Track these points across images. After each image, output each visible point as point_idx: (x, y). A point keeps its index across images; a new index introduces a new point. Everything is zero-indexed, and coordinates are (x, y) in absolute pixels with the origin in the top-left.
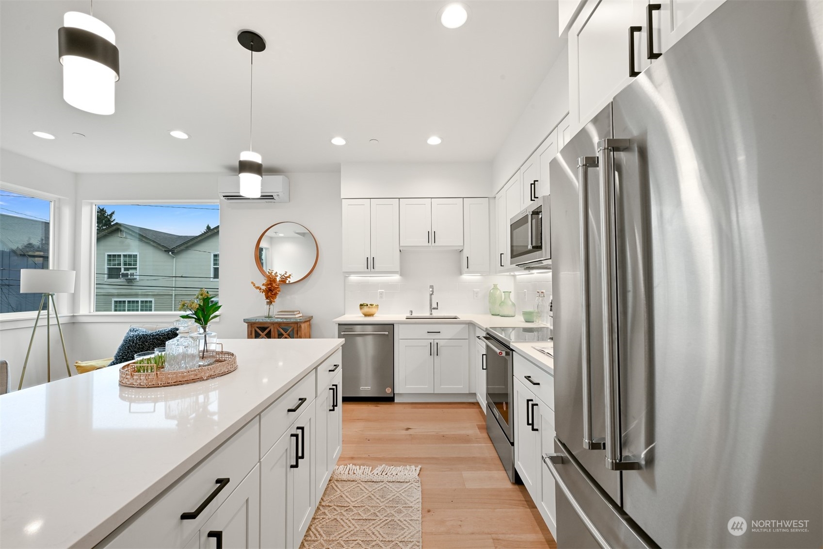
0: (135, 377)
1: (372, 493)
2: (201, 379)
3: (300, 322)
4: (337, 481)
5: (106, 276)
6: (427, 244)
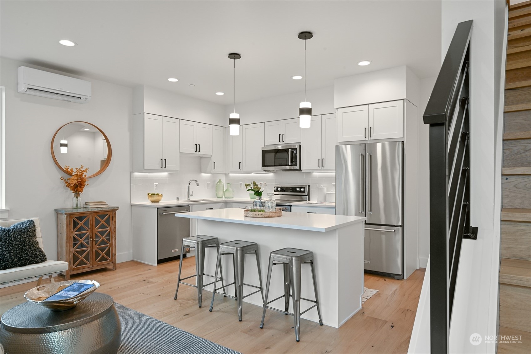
6: (194, 152)
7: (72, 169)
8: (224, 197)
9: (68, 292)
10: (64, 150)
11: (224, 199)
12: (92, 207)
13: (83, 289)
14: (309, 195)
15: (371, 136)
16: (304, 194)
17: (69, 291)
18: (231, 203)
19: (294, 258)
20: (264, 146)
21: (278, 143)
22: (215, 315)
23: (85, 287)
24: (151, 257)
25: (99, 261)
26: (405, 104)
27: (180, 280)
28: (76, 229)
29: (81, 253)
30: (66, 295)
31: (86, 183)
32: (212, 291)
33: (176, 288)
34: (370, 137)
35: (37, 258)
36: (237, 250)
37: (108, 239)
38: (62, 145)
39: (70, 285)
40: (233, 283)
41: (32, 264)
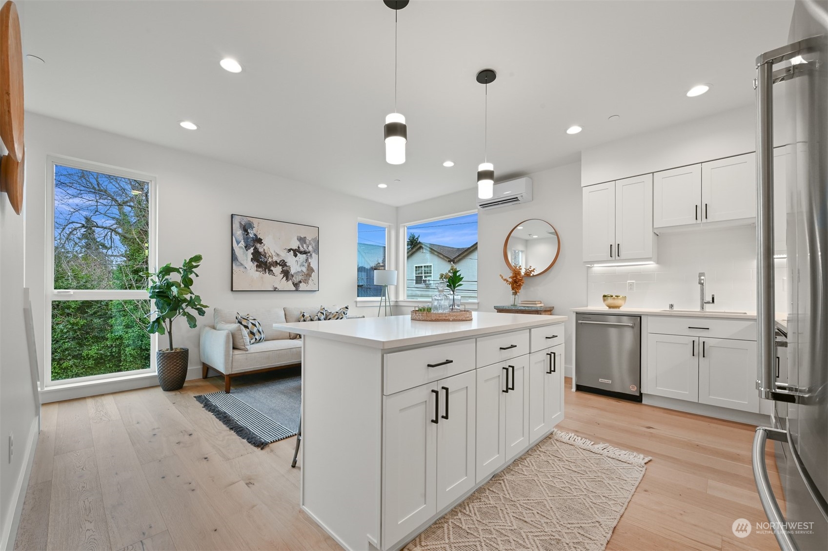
0: (417, 314)
1: (588, 458)
2: (448, 320)
3: (540, 310)
4: (556, 440)
5: (415, 281)
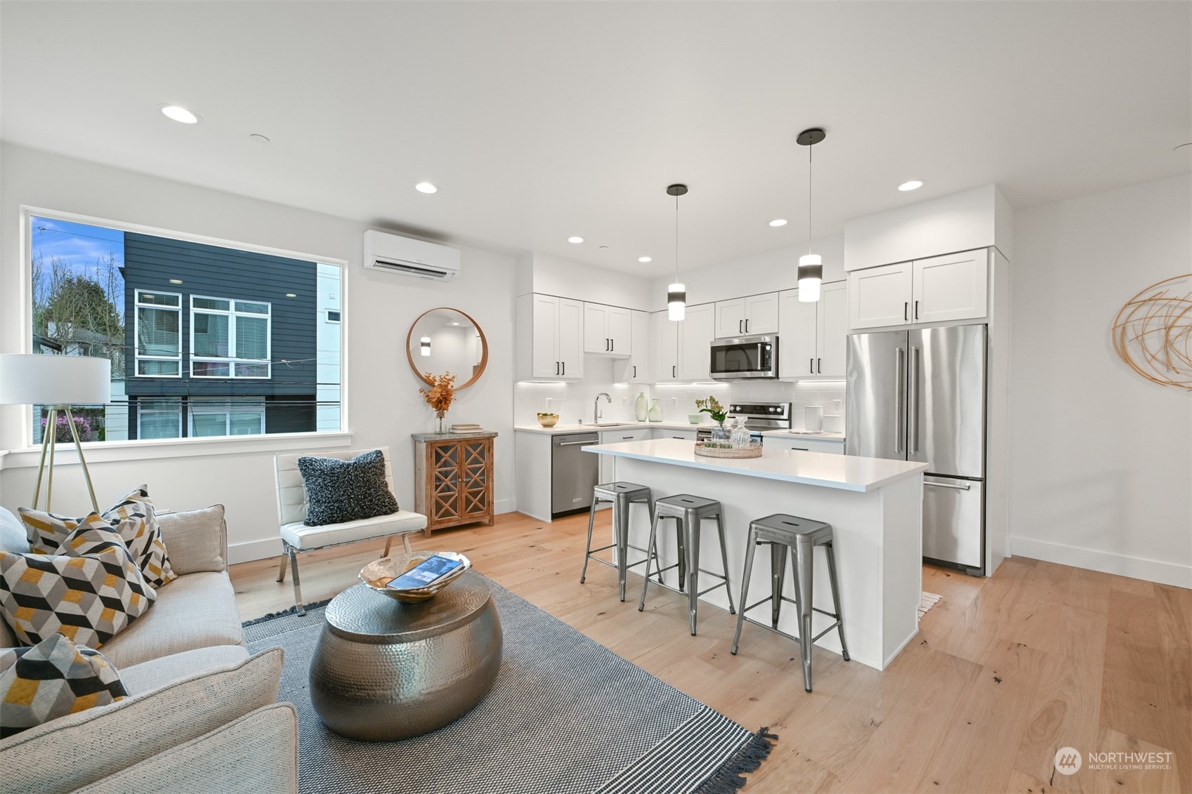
6: (604, 351)
7: (435, 377)
8: (647, 420)
9: (423, 572)
10: (425, 351)
11: (647, 423)
12: (462, 433)
13: (445, 569)
14: (790, 419)
15: (918, 317)
16: (782, 417)
17: (424, 570)
18: (661, 430)
19: (798, 537)
20: (713, 340)
21: (738, 334)
22: (649, 619)
23: (449, 565)
24: (542, 508)
25: (471, 511)
26: (993, 255)
27: (589, 553)
28: (439, 464)
29: (446, 499)
30: (419, 577)
31: (453, 397)
32: (644, 574)
33: (584, 566)
34: (916, 318)
35: (386, 506)
36: (687, 512)
37: (483, 480)
38: (423, 344)
39: (426, 559)
40: (676, 565)
41: (378, 515)
